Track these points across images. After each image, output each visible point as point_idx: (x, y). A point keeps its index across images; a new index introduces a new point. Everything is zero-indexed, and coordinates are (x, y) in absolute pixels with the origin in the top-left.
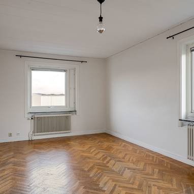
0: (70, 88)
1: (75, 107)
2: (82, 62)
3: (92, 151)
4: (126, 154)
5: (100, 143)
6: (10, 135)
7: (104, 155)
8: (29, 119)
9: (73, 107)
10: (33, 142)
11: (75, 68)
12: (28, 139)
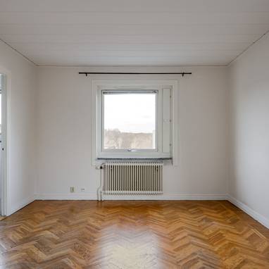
0: (163, 120)
1: (171, 152)
2: (183, 74)
3: (177, 238)
4: (244, 262)
5: (203, 223)
6: (72, 190)
7: (194, 254)
8: (97, 168)
9: (169, 151)
10: (103, 204)
11: (172, 86)
12: (96, 199)
